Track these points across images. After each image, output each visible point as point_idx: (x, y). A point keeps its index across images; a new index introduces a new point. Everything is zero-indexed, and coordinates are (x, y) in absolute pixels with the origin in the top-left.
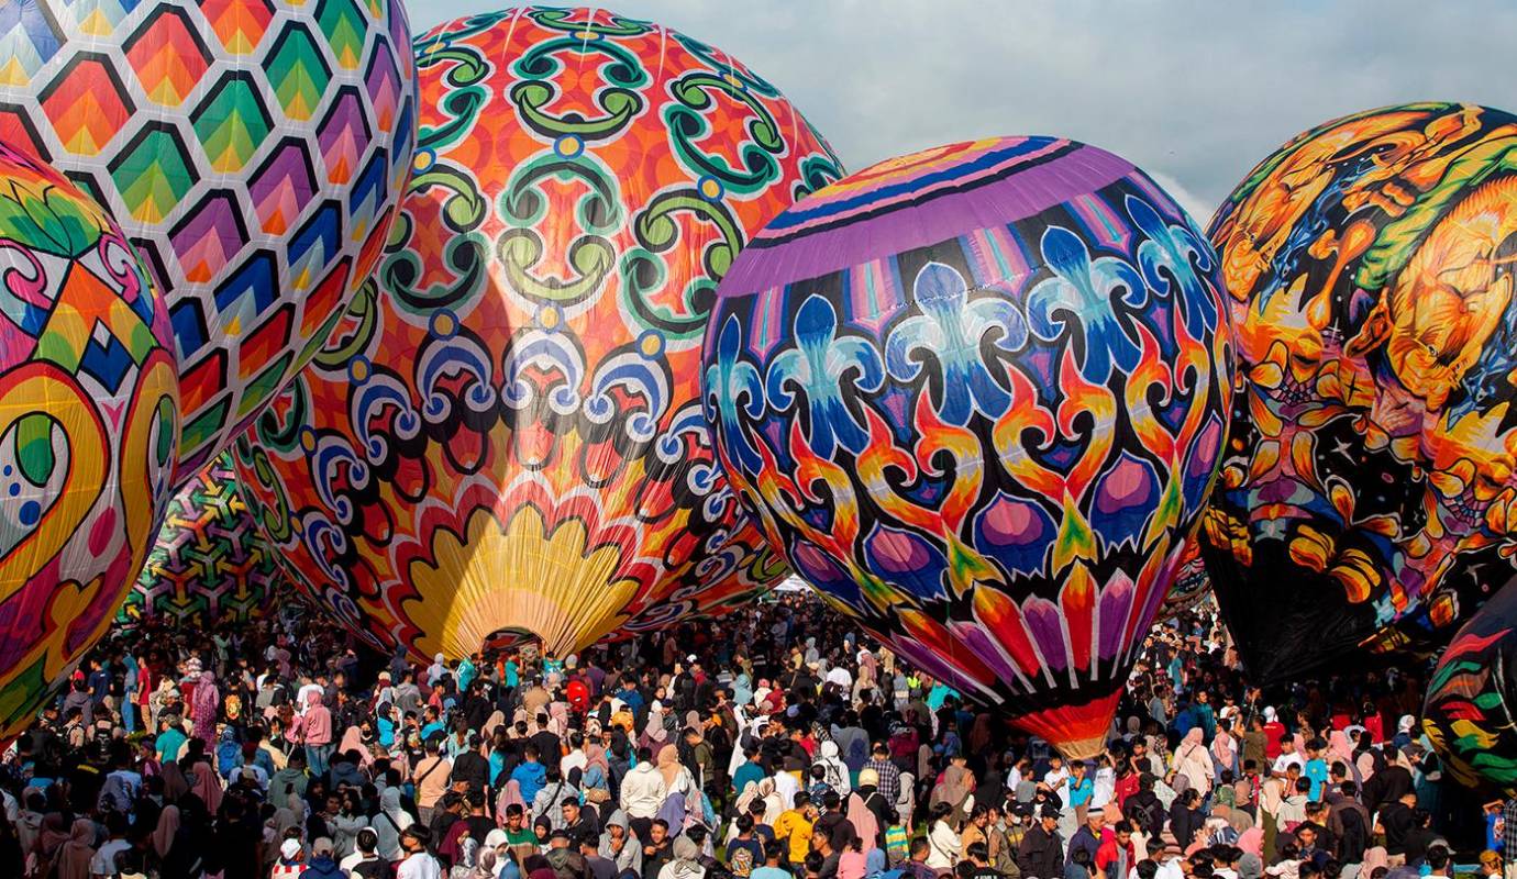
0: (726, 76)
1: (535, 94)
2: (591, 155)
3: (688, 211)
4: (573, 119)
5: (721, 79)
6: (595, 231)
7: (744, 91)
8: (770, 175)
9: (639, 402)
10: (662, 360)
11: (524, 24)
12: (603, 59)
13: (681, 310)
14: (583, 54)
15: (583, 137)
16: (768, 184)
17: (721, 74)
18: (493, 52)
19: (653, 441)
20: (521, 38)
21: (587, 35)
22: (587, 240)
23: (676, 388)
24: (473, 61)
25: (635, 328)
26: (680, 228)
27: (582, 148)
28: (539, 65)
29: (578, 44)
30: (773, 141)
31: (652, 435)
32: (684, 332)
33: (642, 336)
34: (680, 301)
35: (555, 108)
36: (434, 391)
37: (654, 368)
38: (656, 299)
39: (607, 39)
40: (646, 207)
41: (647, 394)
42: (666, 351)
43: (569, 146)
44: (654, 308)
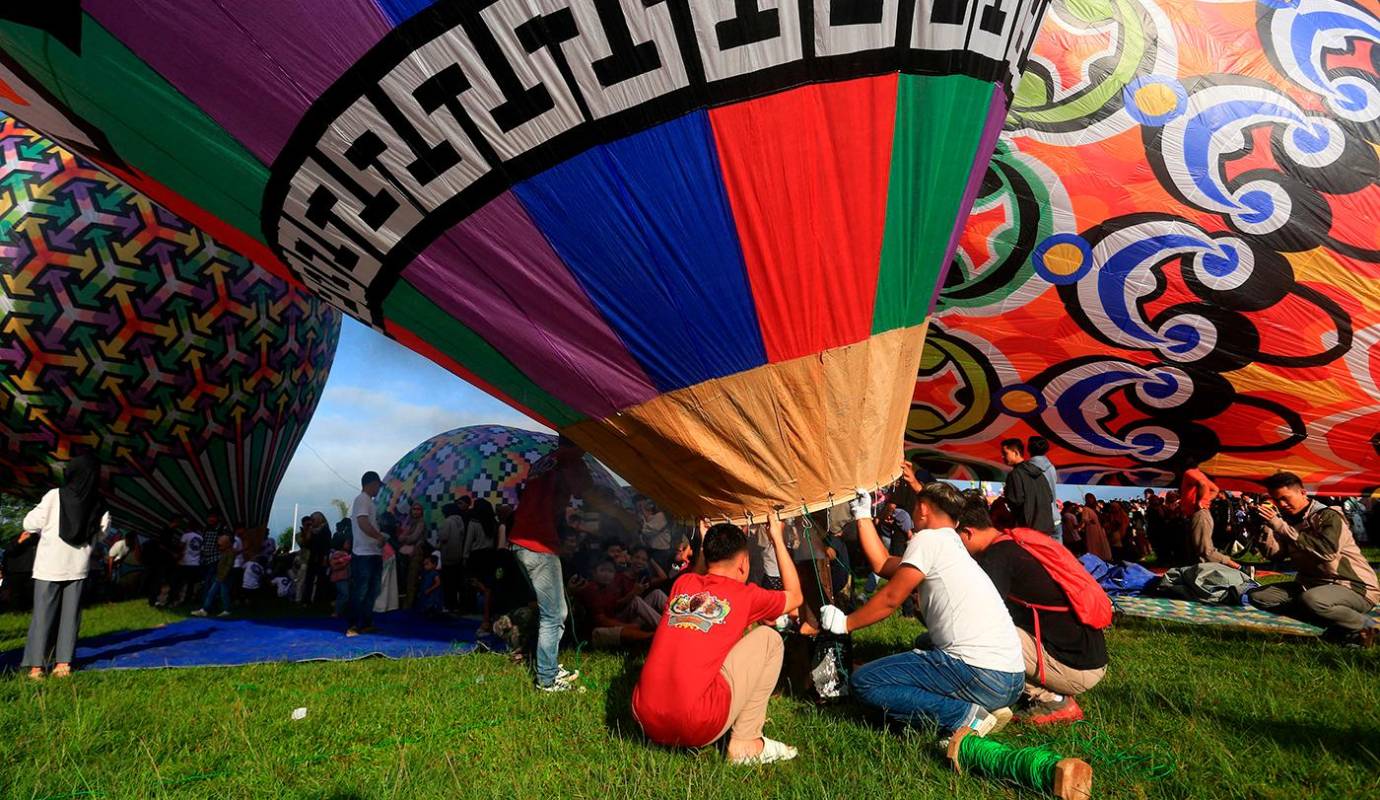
36: (1156, 330)
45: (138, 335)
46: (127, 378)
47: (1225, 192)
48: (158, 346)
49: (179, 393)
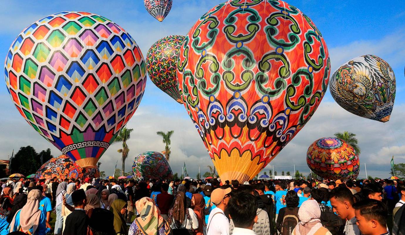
0: (283, 12)
1: (231, 29)
2: (245, 46)
3: (273, 59)
4: (240, 36)
5: (281, 13)
6: (248, 69)
7: (288, 15)
8: (297, 41)
9: (264, 116)
10: (269, 103)
11: (228, 6)
12: (248, 14)
13: (273, 88)
14: (243, 14)
15: (243, 41)
16: (297, 44)
17: (281, 11)
18: (220, 17)
19: (268, 126)
20: (227, 12)
21: (244, 7)
22: (245, 72)
23: (274, 111)
24: (215, 20)
25: (260, 95)
26: (271, 65)
27: (242, 44)
28: (232, 20)
29: (241, 11)
30: (297, 30)
31: (268, 125)
32: (274, 94)
33: (263, 97)
34: (273, 86)
35: (236, 34)
36: (211, 117)
37: (267, 105)
38: (266, 86)
39: (250, 7)
40: (261, 60)
41: (266, 113)
42: (270, 101)
43: (239, 45)
44: (266, 89)
45: (168, 72)
46: (167, 77)
47: (230, 111)
48: (170, 74)
49: (172, 79)
